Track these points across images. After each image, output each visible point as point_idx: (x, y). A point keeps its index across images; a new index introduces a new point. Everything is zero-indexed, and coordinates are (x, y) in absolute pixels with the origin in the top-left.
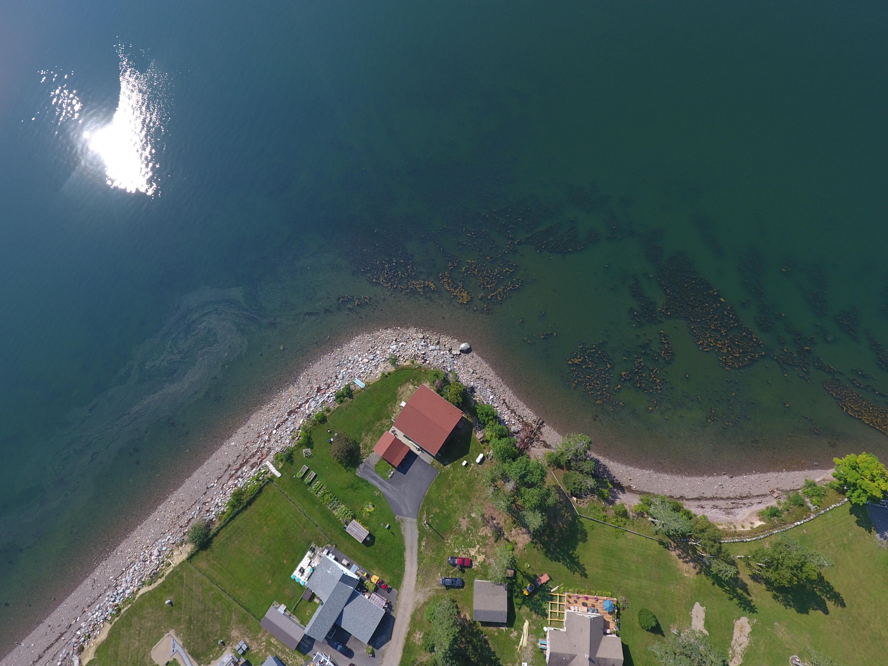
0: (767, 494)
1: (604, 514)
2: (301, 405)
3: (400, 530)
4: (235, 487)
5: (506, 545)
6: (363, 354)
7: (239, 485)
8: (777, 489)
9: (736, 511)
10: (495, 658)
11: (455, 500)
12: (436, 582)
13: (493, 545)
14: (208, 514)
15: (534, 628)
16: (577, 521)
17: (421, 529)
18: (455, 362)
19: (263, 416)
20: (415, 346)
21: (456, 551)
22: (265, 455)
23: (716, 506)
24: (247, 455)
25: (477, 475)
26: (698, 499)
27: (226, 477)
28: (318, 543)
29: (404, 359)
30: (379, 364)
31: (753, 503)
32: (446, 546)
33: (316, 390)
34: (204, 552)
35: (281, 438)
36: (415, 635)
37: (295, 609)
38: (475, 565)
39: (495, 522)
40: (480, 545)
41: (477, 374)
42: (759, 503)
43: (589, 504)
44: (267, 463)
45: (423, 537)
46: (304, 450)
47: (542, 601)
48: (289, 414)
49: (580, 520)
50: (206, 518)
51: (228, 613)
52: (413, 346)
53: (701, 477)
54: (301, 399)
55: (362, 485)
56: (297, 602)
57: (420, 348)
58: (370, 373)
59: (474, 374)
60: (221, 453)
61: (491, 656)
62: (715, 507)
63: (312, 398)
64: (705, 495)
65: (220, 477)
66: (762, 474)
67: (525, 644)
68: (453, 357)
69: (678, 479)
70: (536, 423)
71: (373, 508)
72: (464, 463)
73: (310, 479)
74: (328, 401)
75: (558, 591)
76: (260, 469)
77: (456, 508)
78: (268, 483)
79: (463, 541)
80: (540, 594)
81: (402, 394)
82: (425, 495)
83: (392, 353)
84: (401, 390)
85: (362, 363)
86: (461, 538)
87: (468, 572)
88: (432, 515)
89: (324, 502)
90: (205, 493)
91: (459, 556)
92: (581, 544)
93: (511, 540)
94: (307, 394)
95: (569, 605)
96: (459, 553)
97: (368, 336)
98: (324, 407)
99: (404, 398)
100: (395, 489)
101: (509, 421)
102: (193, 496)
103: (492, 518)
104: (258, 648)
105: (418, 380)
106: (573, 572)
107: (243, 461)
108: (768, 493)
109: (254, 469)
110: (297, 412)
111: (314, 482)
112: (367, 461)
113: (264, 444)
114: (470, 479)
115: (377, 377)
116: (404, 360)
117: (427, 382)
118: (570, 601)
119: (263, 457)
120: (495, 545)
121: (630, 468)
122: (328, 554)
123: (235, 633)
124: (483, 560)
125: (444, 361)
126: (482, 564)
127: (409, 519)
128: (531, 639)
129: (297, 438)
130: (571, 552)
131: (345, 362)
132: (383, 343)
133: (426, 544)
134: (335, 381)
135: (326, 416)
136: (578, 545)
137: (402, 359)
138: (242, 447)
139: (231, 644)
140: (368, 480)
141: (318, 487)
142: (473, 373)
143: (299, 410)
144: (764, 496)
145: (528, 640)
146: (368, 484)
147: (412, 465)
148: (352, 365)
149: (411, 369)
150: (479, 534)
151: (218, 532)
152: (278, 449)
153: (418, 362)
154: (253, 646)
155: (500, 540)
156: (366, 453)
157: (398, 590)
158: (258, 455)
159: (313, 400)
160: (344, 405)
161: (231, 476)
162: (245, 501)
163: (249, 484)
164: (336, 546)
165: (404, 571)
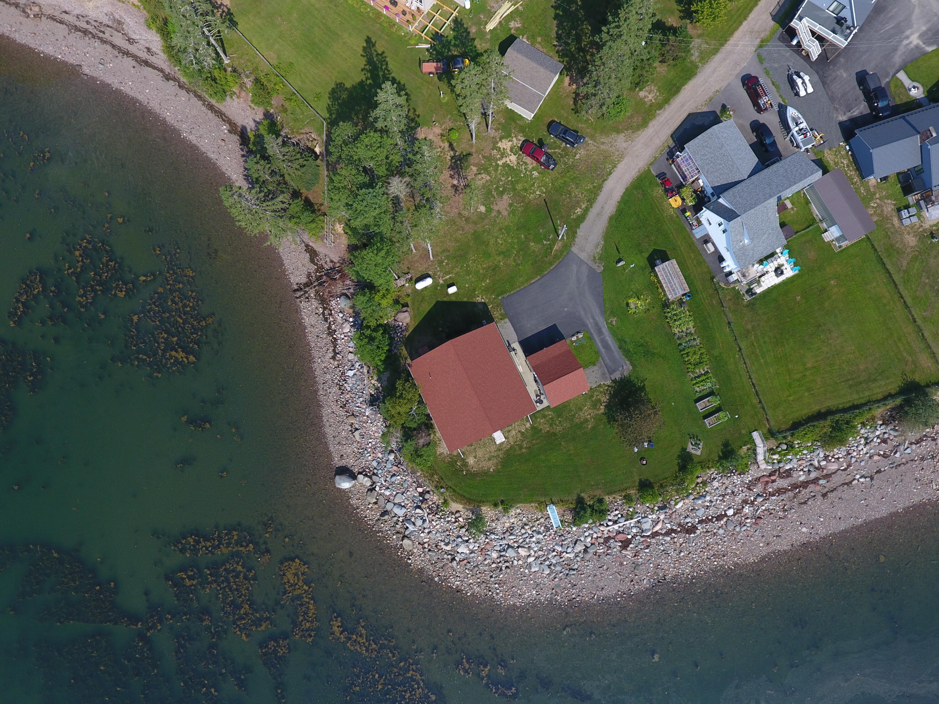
0: (47, 18)
1: (287, 104)
2: (668, 533)
3: (605, 248)
4: (829, 456)
5: (458, 142)
6: (522, 566)
7: (822, 455)
8: (28, 16)
9: (106, 20)
10: (558, 11)
11: (497, 245)
12: (588, 150)
13: (476, 152)
14: (886, 436)
15: (482, 16)
16: (334, 116)
17: (572, 233)
18: (375, 464)
19: (738, 550)
20: (427, 531)
21: (537, 174)
22: (761, 480)
23: (130, 42)
24: (789, 497)
25: (443, 262)
26: (146, 63)
27: (836, 480)
28: (738, 298)
29: (456, 518)
30: (504, 533)
31: (75, 18)
32: (546, 189)
33: (631, 546)
34: (917, 380)
35: (723, 496)
36: (653, 101)
37: (810, 225)
38: (519, 140)
39: (455, 182)
40: (496, 163)
41: (352, 425)
42: (67, 13)
43: (301, 129)
44: (763, 466)
45: (574, 220)
46: (699, 453)
47: (451, 42)
48: (692, 529)
49: (328, 115)
50: (891, 432)
51: (911, 273)
52: (429, 533)
53: (121, 90)
54: (662, 544)
55: (631, 347)
56: (803, 232)
57: (419, 522)
58: (526, 524)
59: (357, 426)
60: (829, 524)
61: (562, 16)
62: (131, 40)
63: (644, 536)
64: (134, 63)
65: (846, 486)
66: (33, 46)
67: (507, 5)
68: (374, 474)
69: (154, 105)
70: (307, 295)
71: (630, 301)
72: (452, 290)
73: (708, 401)
74: (620, 516)
75: (420, 40)
76: (779, 462)
77: (503, 233)
78: (779, 432)
79: (517, 182)
80: (448, 52)
81: (493, 456)
82: (539, 277)
83: (471, 541)
84: (490, 466)
85: (532, 552)
86: (519, 187)
87: (533, 137)
88: (545, 242)
89: (701, 354)
90: (879, 472)
91: (535, 163)
92: (348, 85)
93: (447, 145)
94: (648, 546)
95: (416, 13)
96: (534, 169)
97: (497, 594)
98: (631, 510)
99: (493, 449)
100: (582, 313)
101: (346, 320)
102: (899, 477)
103: (456, 189)
104: (883, 204)
105: (453, 466)
106: (384, 55)
107: (799, 492)
108: (43, 18)
109: (787, 467)
110: (680, 525)
111: (705, 392)
112: (605, 379)
113: (755, 499)
114: (457, 261)
115: (518, 511)
116: (457, 515)
117: (440, 454)
118: (411, 17)
119: (767, 479)
120: (473, 150)
121: (212, 156)
122: (730, 273)
123: (911, 241)
124: (503, 141)
125: (392, 476)
126: (507, 136)
127: (583, 256)
128: (495, 5)
129: (700, 480)
130: (369, 82)
131: (559, 568)
132: (477, 566)
133: (574, 207)
134: (592, 544)
135: (638, 490)
136: (353, 85)
137: (460, 519)
138: (793, 515)
139: (921, 230)
140: (617, 348)
141: (702, 381)
142: (357, 429)
143: (675, 528)
144: (52, 18)
145: (500, 7)
146: (622, 343)
147: (536, 332)
148: (550, 557)
149: (454, 491)
150: (488, 178)
151: (885, 398)
152: (736, 479)
153: (435, 498)
154: (890, 209)
155: (462, 153)
156: (601, 392)
157: (649, 170)
158: (773, 488)
159: (643, 531)
160: (598, 493)
161: (827, 476)
162: (828, 422)
163: (807, 448)
164: (712, 278)
165: (627, 189)
